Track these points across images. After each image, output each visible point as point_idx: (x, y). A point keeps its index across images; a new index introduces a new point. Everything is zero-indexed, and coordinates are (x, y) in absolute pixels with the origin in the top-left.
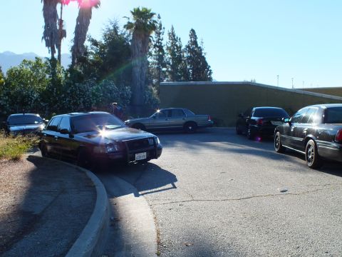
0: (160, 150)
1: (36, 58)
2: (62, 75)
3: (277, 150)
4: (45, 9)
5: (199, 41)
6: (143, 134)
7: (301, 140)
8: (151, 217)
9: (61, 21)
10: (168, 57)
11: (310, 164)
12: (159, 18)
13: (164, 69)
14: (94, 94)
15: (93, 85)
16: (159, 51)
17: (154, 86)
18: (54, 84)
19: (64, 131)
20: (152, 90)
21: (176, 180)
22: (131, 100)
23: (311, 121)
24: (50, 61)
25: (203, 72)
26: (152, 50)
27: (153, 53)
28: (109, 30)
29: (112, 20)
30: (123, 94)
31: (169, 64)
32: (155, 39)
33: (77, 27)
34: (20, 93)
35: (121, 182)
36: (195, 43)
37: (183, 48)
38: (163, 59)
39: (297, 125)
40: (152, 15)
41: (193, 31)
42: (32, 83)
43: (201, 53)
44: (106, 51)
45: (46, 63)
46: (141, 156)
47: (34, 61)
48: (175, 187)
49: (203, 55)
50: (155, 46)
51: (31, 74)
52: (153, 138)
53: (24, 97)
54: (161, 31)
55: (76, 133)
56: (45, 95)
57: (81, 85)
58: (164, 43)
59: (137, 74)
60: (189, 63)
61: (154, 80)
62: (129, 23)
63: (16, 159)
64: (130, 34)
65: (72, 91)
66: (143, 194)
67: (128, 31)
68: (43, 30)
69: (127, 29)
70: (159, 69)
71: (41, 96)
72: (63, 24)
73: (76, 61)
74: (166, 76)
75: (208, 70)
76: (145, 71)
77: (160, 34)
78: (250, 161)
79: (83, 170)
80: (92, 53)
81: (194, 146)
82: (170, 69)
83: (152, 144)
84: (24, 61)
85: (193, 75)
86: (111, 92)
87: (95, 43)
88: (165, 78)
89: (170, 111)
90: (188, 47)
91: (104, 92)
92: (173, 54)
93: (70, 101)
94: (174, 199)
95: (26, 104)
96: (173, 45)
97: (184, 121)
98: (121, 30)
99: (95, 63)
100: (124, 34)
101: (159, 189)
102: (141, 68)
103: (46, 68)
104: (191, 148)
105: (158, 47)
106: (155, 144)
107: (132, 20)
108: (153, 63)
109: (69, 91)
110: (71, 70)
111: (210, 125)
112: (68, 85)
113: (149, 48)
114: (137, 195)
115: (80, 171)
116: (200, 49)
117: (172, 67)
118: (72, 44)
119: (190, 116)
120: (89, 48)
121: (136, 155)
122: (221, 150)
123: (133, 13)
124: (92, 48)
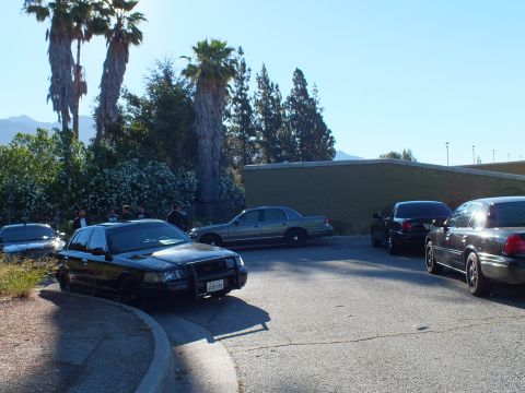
0: (244, 275)
1: (38, 130)
2: (80, 157)
3: (429, 269)
4: (51, 51)
5: (309, 89)
6: (218, 252)
7: (460, 253)
8: (231, 366)
9: (79, 68)
10: (258, 117)
11: (473, 290)
12: (241, 53)
13: (253, 138)
14: (134, 187)
15: (134, 171)
16: (242, 108)
17: (235, 168)
18: (68, 171)
19: (97, 252)
20: (232, 176)
21: (268, 319)
22: (198, 192)
23: (472, 224)
24: (61, 134)
25: (319, 142)
26: (231, 108)
27: (233, 112)
28: (158, 78)
29: (162, 62)
30: (183, 185)
31: (260, 129)
32: (235, 89)
33: (105, 77)
34: (12, 188)
35: (186, 324)
36: (304, 92)
37: (284, 100)
38: (249, 121)
39: (453, 230)
40: (229, 51)
41: (299, 73)
42: (31, 172)
43: (315, 109)
44: (153, 112)
45: (55, 137)
46: (216, 285)
47: (34, 134)
48: (266, 328)
49: (318, 111)
50: (236, 100)
51: (31, 157)
52: (232, 257)
53: (18, 196)
54: (245, 75)
55: (117, 253)
56: (54, 191)
57: (113, 172)
58: (250, 94)
59: (206, 151)
60: (293, 126)
61: (235, 158)
62: (190, 66)
63: (23, 297)
64: (192, 84)
65: (98, 183)
66: (219, 340)
67: (190, 80)
68: (49, 84)
69: (188, 76)
70: (242, 138)
71: (47, 191)
72: (82, 71)
73: (103, 132)
74: (256, 151)
75: (328, 137)
76: (219, 144)
77: (243, 79)
78: (385, 289)
79: (130, 308)
80: (130, 118)
81: (301, 268)
82: (262, 138)
83: (232, 266)
84: (19, 135)
85: (302, 146)
86: (162, 181)
87: (134, 100)
88: (254, 153)
89: (262, 212)
90: (291, 99)
91: (151, 183)
92: (266, 112)
93: (94, 199)
94: (263, 344)
95: (23, 206)
96: (267, 97)
97: (285, 227)
98: (177, 77)
99: (135, 135)
100: (183, 83)
101: (244, 331)
102: (213, 139)
103: (54, 147)
104: (297, 271)
105: (240, 101)
106: (236, 267)
107: (196, 62)
108: (233, 129)
109: (93, 183)
110: (96, 146)
111: (329, 233)
112: (92, 172)
113: (226, 104)
114: (211, 341)
115: (126, 310)
116: (313, 102)
117: (266, 134)
118: (97, 104)
119: (295, 220)
120: (125, 109)
121: (208, 284)
122: (342, 273)
123: (196, 50)
124: (129, 110)
